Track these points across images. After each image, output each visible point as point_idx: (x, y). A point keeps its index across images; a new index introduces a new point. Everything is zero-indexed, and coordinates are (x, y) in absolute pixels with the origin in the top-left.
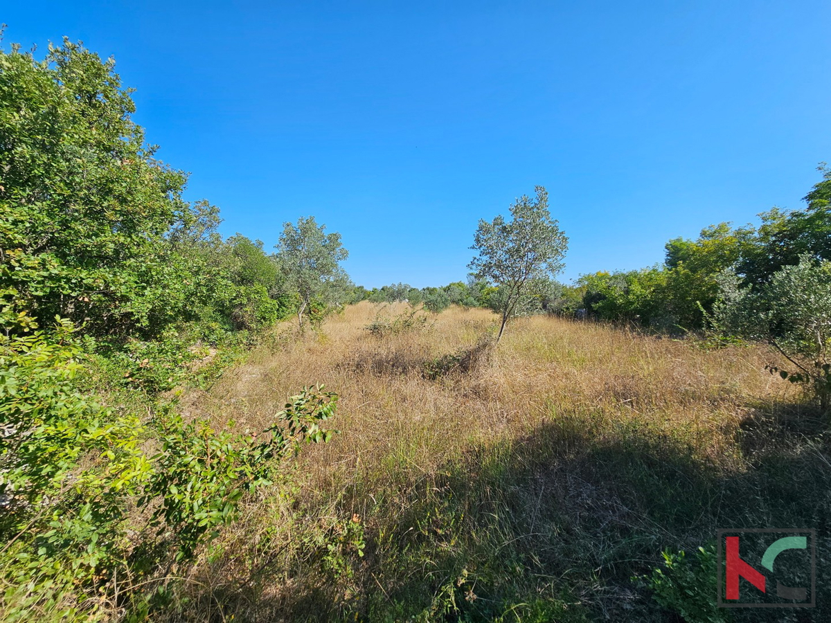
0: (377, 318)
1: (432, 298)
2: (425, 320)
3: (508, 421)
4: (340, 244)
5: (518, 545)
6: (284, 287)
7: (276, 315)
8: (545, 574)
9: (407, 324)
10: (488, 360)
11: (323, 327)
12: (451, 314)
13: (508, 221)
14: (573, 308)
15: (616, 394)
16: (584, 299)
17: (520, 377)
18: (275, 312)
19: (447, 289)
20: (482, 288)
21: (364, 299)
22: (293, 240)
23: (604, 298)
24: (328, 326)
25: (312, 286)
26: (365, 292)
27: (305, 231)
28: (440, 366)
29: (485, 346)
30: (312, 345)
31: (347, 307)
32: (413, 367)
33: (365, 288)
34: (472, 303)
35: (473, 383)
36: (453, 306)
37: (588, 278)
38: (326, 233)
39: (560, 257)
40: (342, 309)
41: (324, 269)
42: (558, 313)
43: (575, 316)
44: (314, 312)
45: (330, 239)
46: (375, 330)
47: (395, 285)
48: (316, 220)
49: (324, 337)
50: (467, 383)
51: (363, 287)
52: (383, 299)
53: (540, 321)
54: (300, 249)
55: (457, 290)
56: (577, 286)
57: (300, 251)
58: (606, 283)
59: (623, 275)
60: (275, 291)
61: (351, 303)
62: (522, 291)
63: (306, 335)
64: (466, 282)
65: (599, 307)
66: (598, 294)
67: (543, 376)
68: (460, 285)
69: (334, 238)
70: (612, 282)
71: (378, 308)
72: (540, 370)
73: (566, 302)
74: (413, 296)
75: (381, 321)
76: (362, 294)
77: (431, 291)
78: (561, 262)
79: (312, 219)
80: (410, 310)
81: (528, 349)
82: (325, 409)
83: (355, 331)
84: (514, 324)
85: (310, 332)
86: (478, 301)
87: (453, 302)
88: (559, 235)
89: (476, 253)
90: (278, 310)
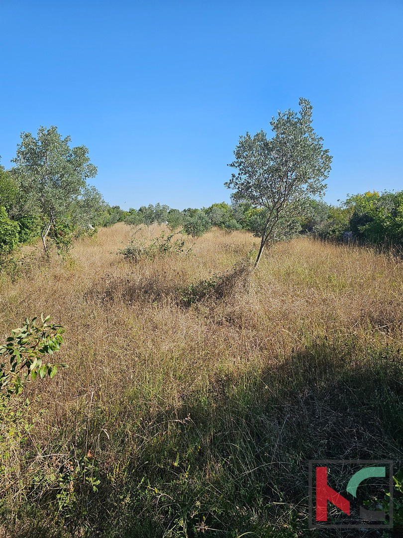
0: (132, 242)
1: (192, 220)
2: (183, 244)
3: (261, 349)
4: (88, 160)
5: (259, 475)
6: (26, 207)
7: (17, 238)
8: (283, 502)
9: (164, 249)
10: (244, 286)
11: (70, 251)
12: (211, 237)
13: (270, 136)
14: (339, 231)
15: (372, 320)
16: (351, 222)
17: (276, 303)
18: (17, 234)
19: (209, 211)
20: (246, 210)
21: (119, 220)
22: (32, 152)
23: (371, 220)
24: (77, 251)
25: (56, 206)
26: (121, 213)
27: (46, 143)
28: (194, 292)
29: (241, 271)
30: (59, 271)
31: (101, 230)
32: (167, 294)
33: (121, 209)
34: (234, 226)
35: (229, 309)
36: (215, 228)
37: (356, 199)
38: (72, 146)
39: (321, 178)
40: (95, 231)
41: (70, 188)
42: (323, 237)
43: (340, 240)
44: (61, 235)
45: (75, 153)
46: (130, 255)
47: (152, 206)
48: (59, 131)
49: (72, 262)
50: (221, 311)
51: (118, 208)
52: (141, 221)
53: (303, 245)
54: (42, 163)
55: (219, 212)
56: (345, 208)
57: (42, 166)
58: (374, 204)
59: (392, 195)
60: (15, 211)
61: (105, 226)
62: (282, 213)
63: (52, 260)
64: (229, 202)
65: (366, 230)
66: (365, 216)
67: (300, 303)
68: (223, 206)
69: (81, 152)
70: (380, 203)
71: (134, 231)
72: (298, 296)
73: (332, 224)
74: (173, 218)
75: (136, 245)
76: (117, 216)
77: (192, 212)
78: (323, 183)
79: (54, 129)
80: (168, 233)
81: (289, 274)
82: (51, 342)
83: (108, 255)
84: (276, 248)
85: (57, 257)
86: (241, 224)
87: (215, 224)
88: (322, 153)
89: (236, 171)
90: (20, 233)
